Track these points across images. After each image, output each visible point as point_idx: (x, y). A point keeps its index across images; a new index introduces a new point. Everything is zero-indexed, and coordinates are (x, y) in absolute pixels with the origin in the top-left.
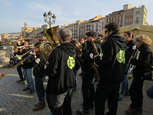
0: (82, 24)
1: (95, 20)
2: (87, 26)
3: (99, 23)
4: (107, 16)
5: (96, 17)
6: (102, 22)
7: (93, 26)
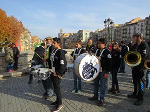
0: (117, 27)
1: (132, 22)
2: (123, 30)
3: (137, 26)
4: (147, 18)
5: (133, 20)
6: (140, 25)
7: (130, 29)
